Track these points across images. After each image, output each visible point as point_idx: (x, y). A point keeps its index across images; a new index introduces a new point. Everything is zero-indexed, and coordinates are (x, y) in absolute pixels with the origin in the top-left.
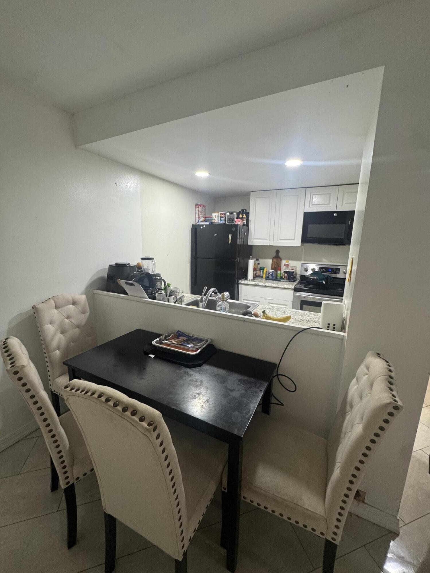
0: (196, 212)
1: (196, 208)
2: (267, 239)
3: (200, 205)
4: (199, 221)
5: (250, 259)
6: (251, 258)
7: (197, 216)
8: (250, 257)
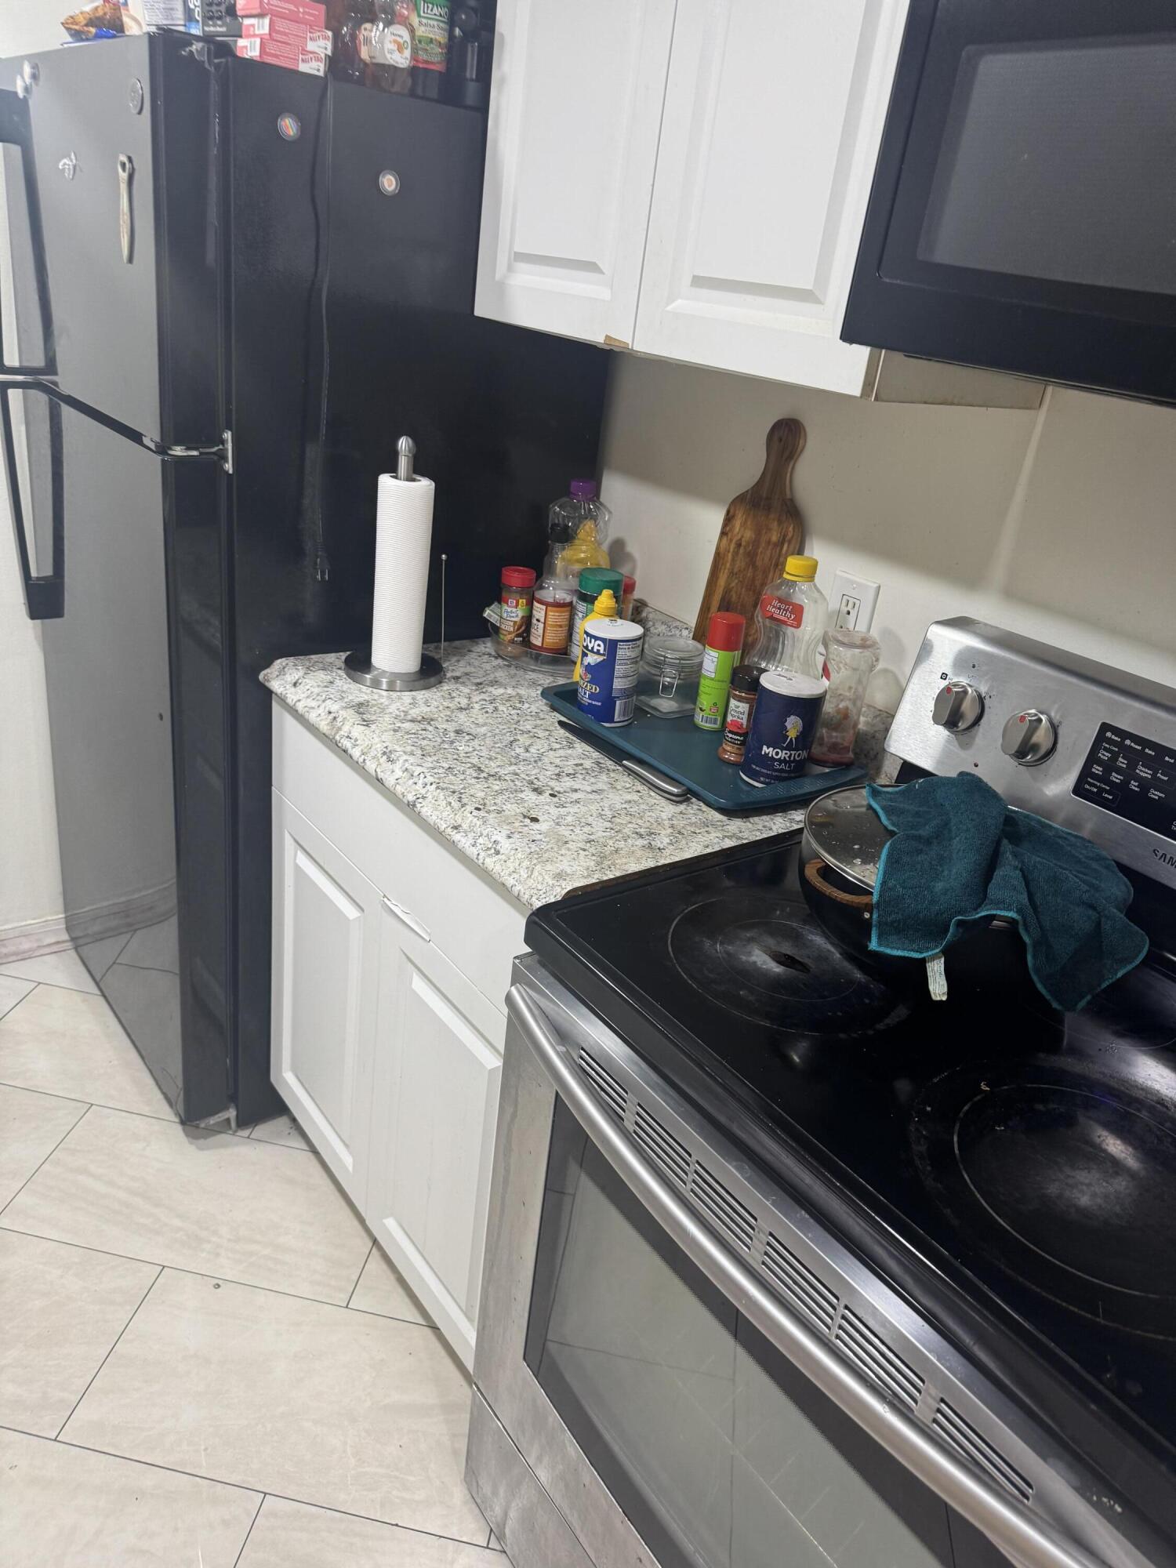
2: (592, 267)
5: (392, 469)
6: (403, 463)
8: (394, 455)
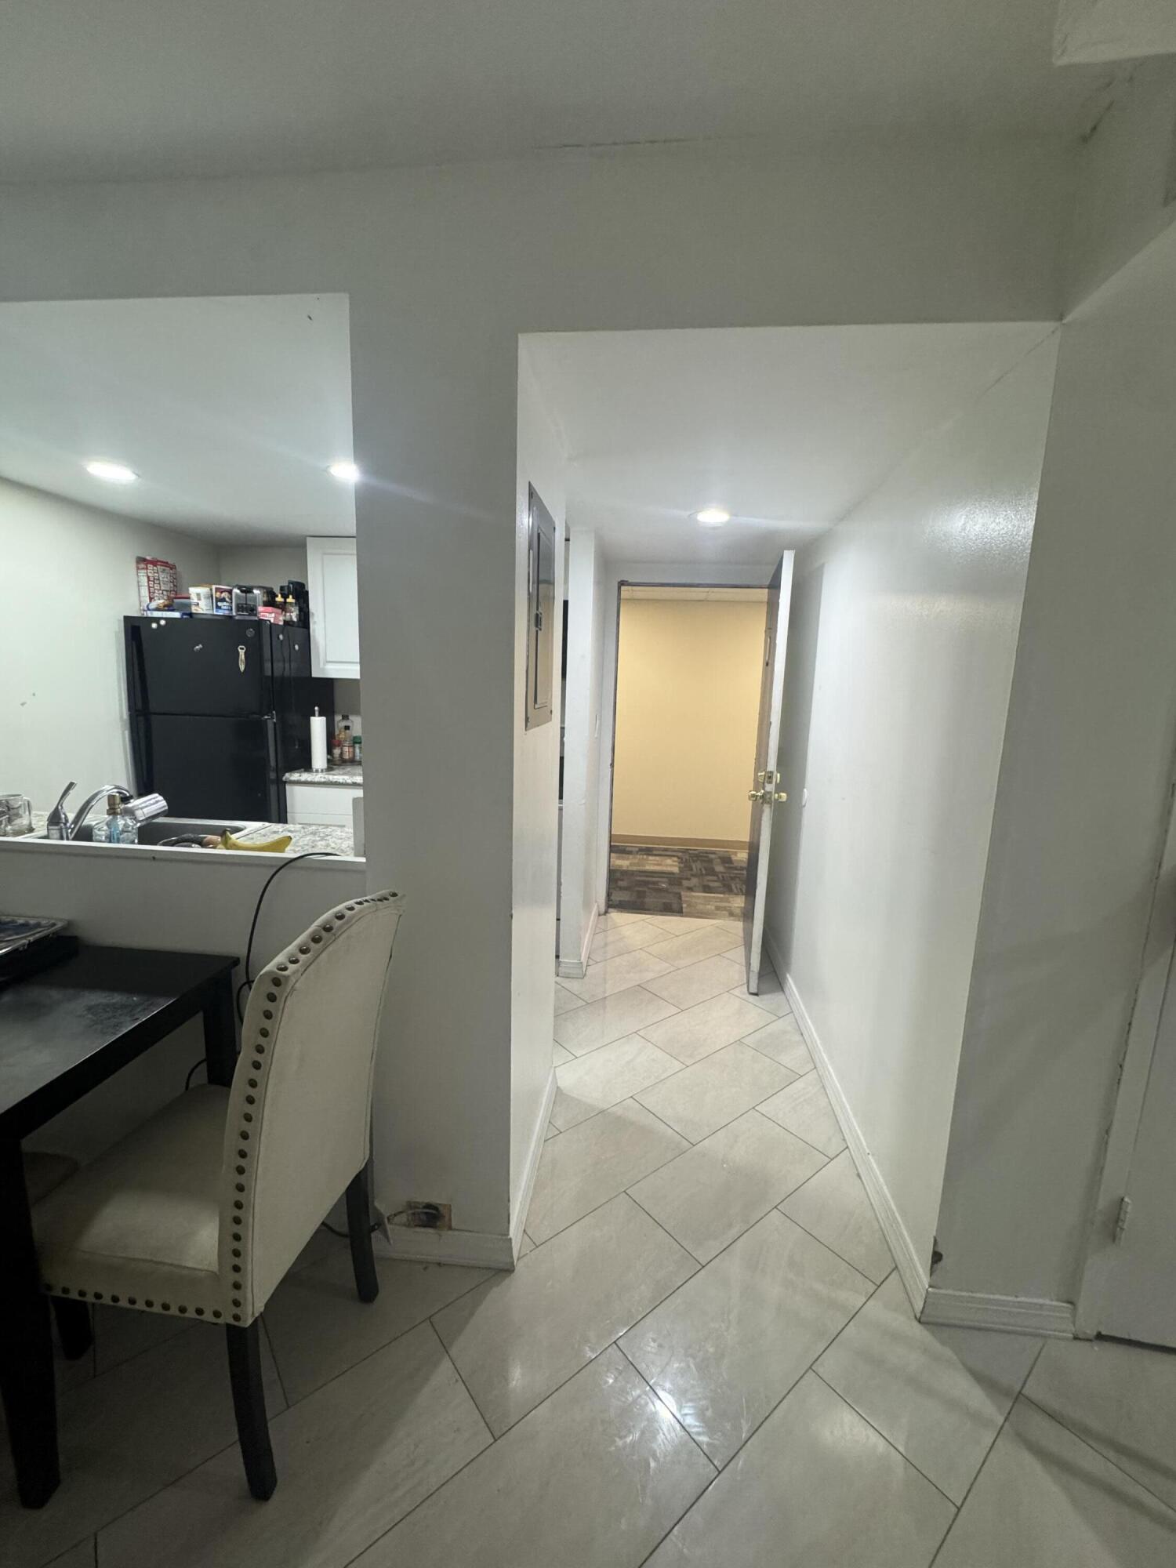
0: (138, 582)
1: (138, 568)
3: (154, 563)
4: (148, 606)
5: (314, 715)
6: (317, 713)
7: (145, 592)
8: (314, 711)
